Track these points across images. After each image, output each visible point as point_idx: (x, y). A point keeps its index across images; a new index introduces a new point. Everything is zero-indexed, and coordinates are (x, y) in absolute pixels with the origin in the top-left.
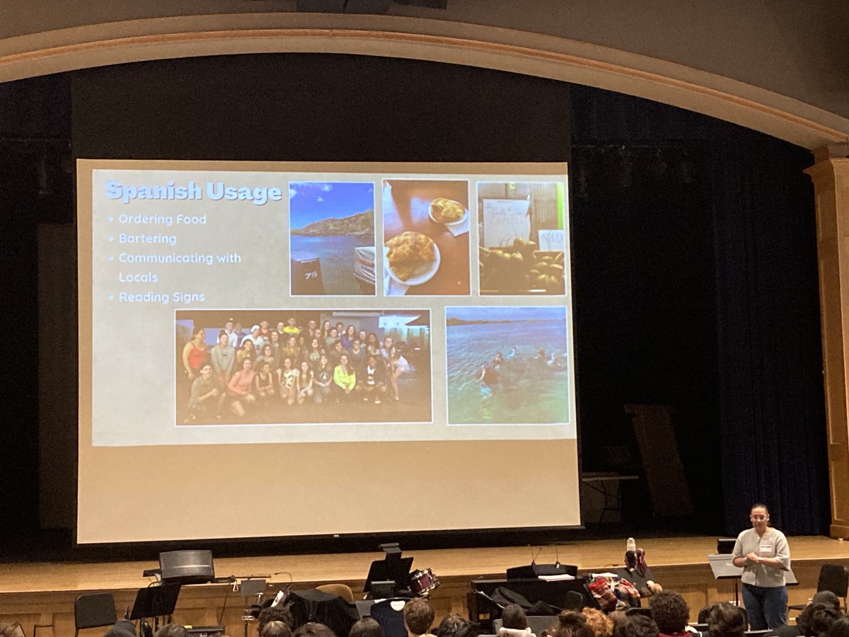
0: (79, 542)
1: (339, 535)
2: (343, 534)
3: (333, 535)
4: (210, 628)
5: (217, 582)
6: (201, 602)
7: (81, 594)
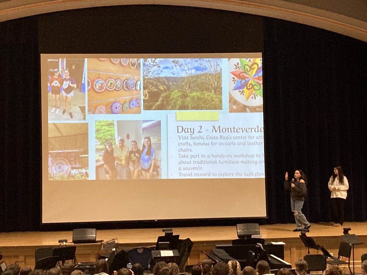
0: (43, 222)
1: (158, 220)
2: (159, 220)
3: (155, 220)
4: (91, 263)
5: (96, 243)
6: (88, 252)
7: (38, 247)
